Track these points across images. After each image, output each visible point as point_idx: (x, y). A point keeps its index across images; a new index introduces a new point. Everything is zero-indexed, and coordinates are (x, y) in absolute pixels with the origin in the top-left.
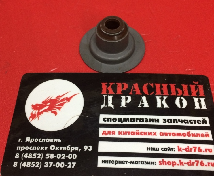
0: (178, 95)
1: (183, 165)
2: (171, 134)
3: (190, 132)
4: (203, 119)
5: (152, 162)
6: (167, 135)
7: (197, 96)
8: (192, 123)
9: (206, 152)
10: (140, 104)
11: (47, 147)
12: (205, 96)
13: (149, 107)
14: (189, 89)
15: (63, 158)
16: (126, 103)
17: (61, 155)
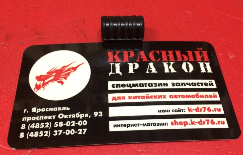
0: (184, 60)
1: (194, 124)
2: (181, 97)
3: (198, 94)
4: (210, 81)
5: (164, 123)
6: (177, 98)
7: (202, 61)
8: (199, 86)
9: (215, 111)
10: (148, 70)
11: (55, 116)
12: (209, 61)
13: (156, 72)
14: (194, 55)
15: (73, 125)
16: (134, 69)
17: (71, 122)
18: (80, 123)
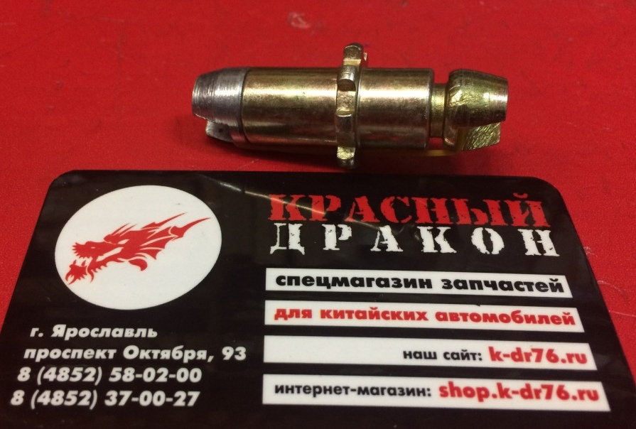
18: (183, 375)
